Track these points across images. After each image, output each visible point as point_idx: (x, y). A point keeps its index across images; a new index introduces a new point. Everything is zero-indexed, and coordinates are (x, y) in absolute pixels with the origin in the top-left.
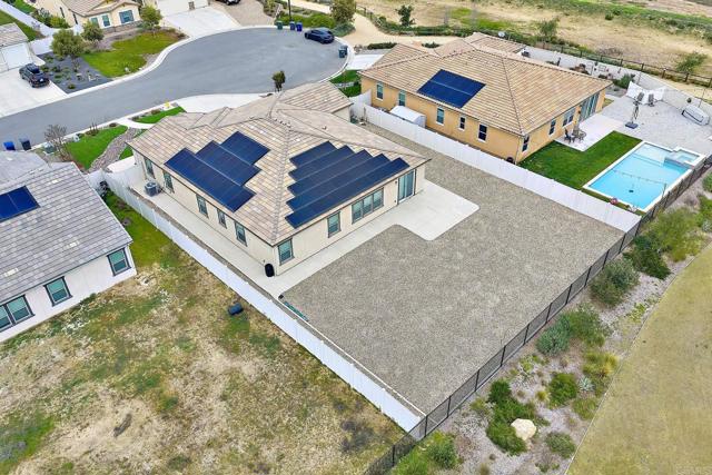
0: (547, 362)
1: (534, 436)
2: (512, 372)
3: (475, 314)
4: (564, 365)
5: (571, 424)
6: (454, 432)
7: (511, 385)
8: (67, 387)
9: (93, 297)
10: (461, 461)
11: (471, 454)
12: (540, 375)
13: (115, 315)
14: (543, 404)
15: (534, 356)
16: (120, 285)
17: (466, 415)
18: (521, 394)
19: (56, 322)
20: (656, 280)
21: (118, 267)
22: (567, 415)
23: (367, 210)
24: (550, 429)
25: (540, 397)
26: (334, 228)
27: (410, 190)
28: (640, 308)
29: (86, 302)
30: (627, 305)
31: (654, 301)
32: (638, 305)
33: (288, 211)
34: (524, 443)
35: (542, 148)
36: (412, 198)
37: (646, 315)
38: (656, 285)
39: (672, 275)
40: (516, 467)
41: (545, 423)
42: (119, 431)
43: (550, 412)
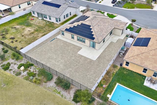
2: (36, 67)
5: (23, 76)
6: (23, 59)
7: (33, 67)
8: (37, 26)
10: (17, 61)
11: (19, 62)
12: (36, 71)
13: (50, 25)
14: (28, 72)
16: (56, 24)
17: (26, 61)
18: (31, 68)
19: (48, 22)
20: (72, 99)
22: (25, 75)
23: (81, 41)
24: (22, 73)
25: (30, 71)
26: (73, 38)
27: (94, 47)
28: (59, 93)
29: (52, 22)
30: (60, 89)
31: (62, 97)
32: (60, 92)
33: (68, 28)
34: (20, 69)
35: (138, 73)
36: (93, 49)
37: (57, 94)
38: (70, 98)
39: (76, 104)
40: (15, 68)
41: (24, 72)
42: (29, 31)
43: (26, 73)
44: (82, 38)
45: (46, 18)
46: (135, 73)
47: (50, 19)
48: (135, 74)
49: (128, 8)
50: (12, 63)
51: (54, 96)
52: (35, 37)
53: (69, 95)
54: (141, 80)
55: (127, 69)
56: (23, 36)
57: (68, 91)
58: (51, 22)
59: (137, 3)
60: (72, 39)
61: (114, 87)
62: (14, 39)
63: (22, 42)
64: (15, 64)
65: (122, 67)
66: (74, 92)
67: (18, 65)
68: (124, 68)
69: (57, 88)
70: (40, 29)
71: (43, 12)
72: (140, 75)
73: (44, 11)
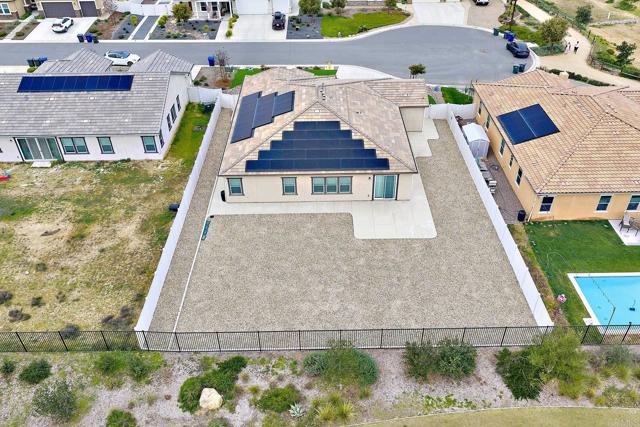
0: (300, 374)
1: (213, 410)
2: (263, 360)
3: (305, 306)
4: (309, 387)
6: (169, 363)
7: (248, 367)
8: (61, 199)
9: (129, 160)
10: (149, 383)
11: (160, 384)
12: (281, 378)
13: (125, 175)
14: (252, 397)
15: (295, 363)
16: (148, 161)
17: (192, 360)
18: (246, 379)
19: (100, 164)
20: (508, 393)
21: (150, 148)
23: (332, 189)
24: (227, 415)
25: (255, 391)
26: (290, 190)
27: (390, 193)
28: (450, 402)
29: (123, 161)
30: (440, 390)
31: (474, 407)
32: (452, 398)
33: (254, 157)
34: (200, 408)
35: (581, 221)
36: (391, 202)
37: (446, 410)
38: (500, 397)
39: (535, 402)
40: (172, 416)
41: (232, 410)
42: (46, 234)
43: (247, 406)
44: (332, 176)
45: (84, 150)
46: (575, 221)
47: (107, 149)
48: (579, 226)
49: (343, 36)
50: (132, 405)
51: (446, 422)
52: (114, 248)
53: (485, 388)
54: (609, 237)
55: (546, 223)
56: (42, 267)
57: (472, 378)
58: (116, 162)
59: (352, 13)
60: (290, 197)
61: (575, 290)
62: (11, 297)
63: (75, 294)
64: (151, 401)
65: (529, 224)
66: (492, 369)
67: (168, 398)
68: (537, 224)
69: (424, 390)
70: (98, 208)
71: (52, 125)
72: (591, 222)
73: (61, 122)
